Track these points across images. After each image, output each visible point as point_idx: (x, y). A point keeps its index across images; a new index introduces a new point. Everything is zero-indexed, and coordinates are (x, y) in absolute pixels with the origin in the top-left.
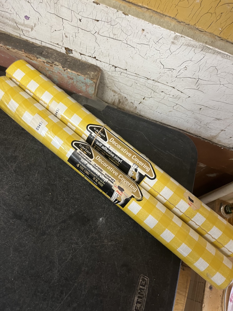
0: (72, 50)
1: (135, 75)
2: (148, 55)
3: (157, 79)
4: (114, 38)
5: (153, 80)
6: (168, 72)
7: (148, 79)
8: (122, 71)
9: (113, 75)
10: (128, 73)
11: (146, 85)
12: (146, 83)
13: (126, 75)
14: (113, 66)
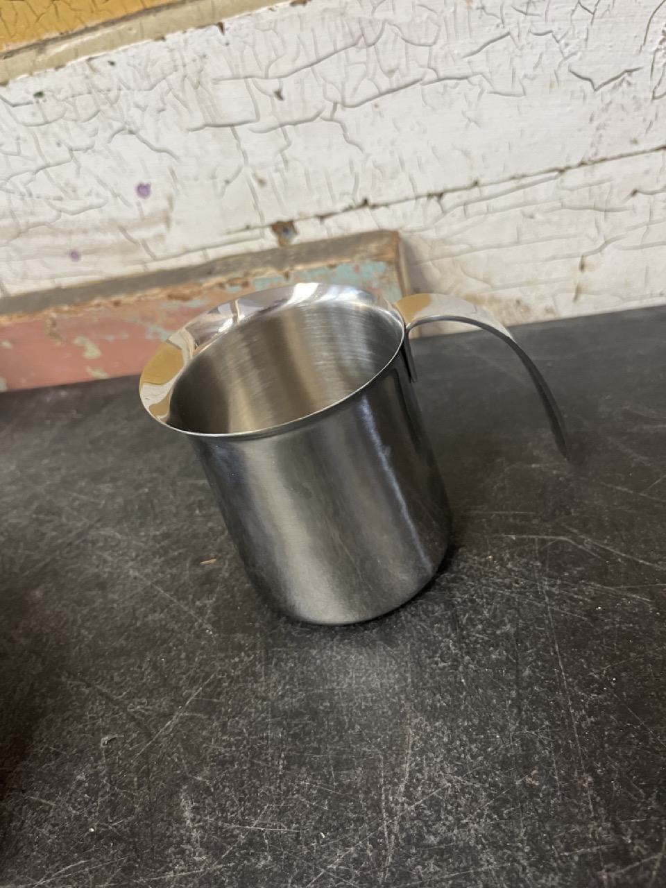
0: (291, 222)
1: (512, 184)
2: (520, 74)
3: (593, 150)
4: (395, 86)
5: (582, 164)
6: (618, 97)
7: (562, 171)
8: (465, 195)
9: (444, 232)
10: (487, 191)
11: (567, 202)
12: (564, 193)
13: (483, 206)
14: (430, 196)
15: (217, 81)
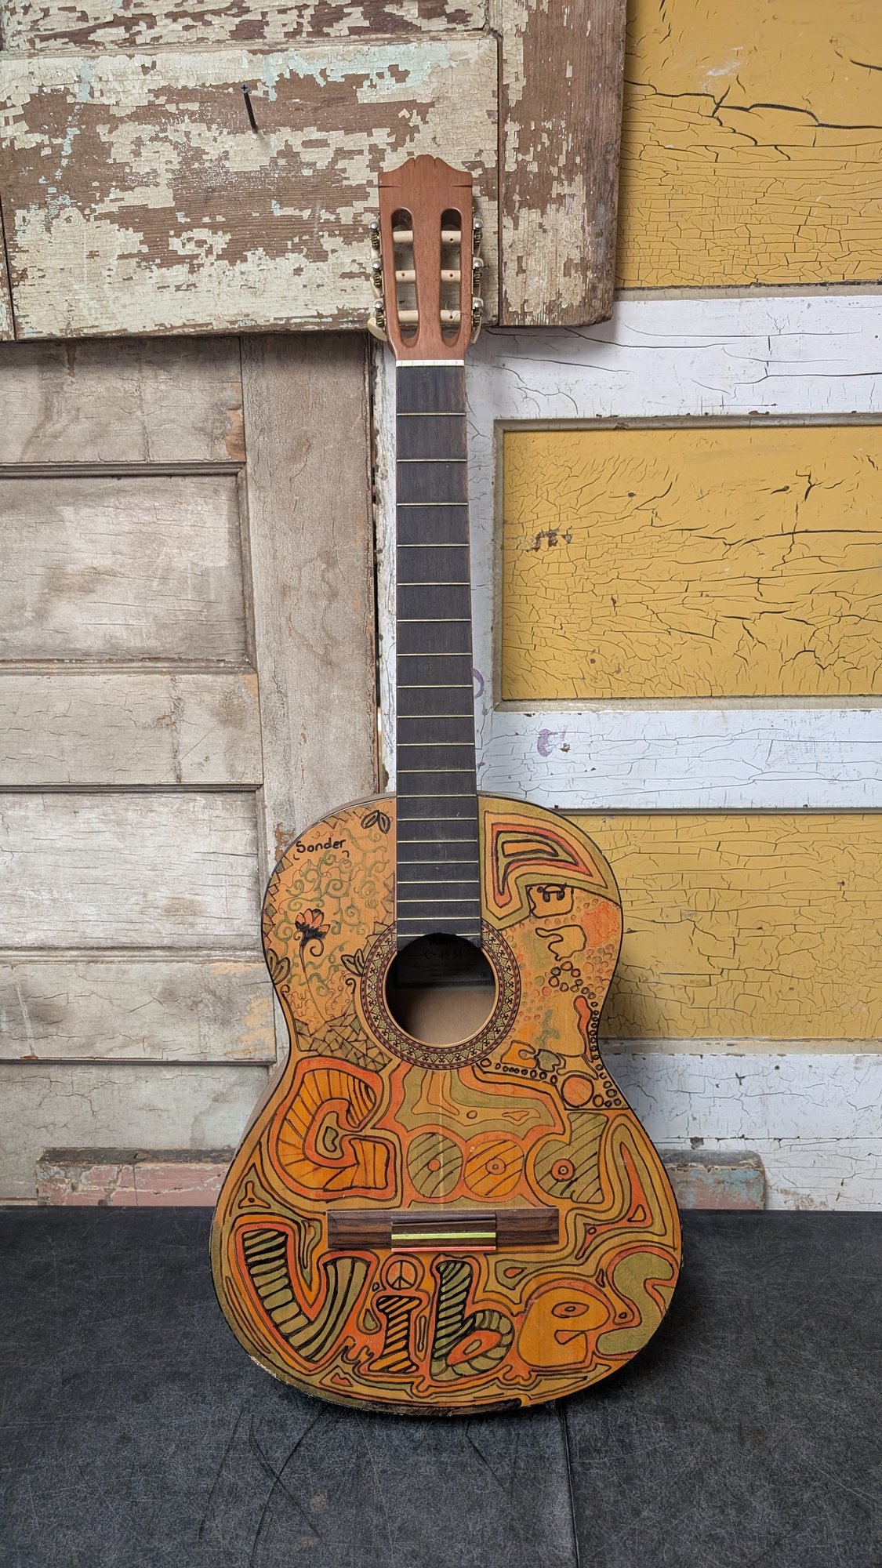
0: (702, 1139)
1: (815, 1141)
2: (826, 1099)
3: (853, 1134)
5: (847, 1138)
6: (865, 1115)
7: (838, 1140)
8: (792, 1142)
9: (777, 1157)
10: (802, 1141)
11: (839, 1153)
12: (838, 1149)
13: (799, 1148)
14: (775, 1139)
15: (690, 1075)
